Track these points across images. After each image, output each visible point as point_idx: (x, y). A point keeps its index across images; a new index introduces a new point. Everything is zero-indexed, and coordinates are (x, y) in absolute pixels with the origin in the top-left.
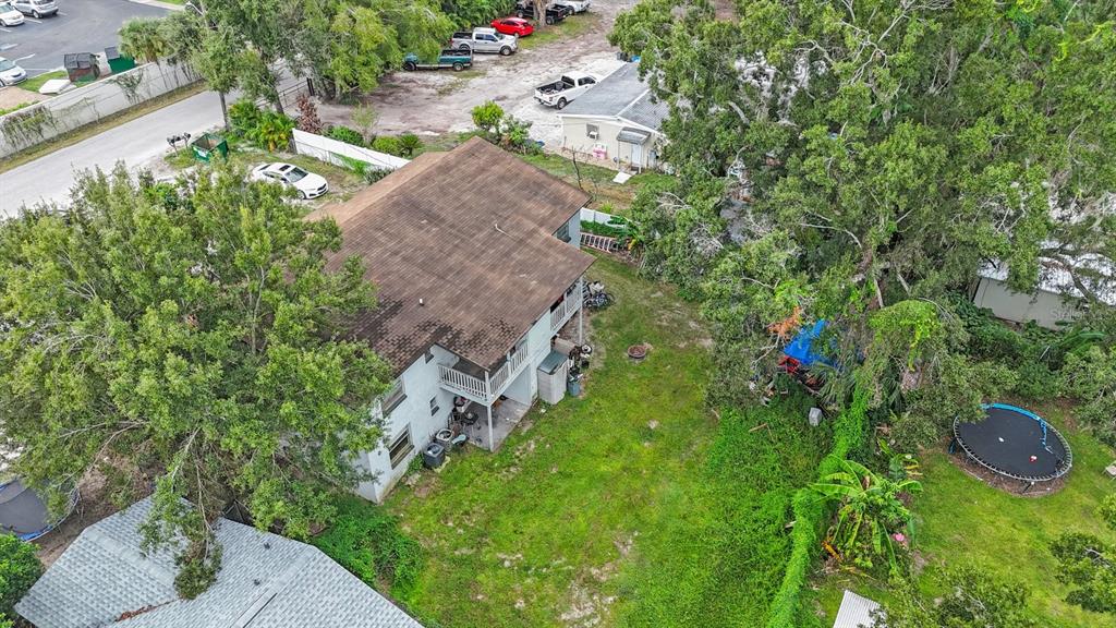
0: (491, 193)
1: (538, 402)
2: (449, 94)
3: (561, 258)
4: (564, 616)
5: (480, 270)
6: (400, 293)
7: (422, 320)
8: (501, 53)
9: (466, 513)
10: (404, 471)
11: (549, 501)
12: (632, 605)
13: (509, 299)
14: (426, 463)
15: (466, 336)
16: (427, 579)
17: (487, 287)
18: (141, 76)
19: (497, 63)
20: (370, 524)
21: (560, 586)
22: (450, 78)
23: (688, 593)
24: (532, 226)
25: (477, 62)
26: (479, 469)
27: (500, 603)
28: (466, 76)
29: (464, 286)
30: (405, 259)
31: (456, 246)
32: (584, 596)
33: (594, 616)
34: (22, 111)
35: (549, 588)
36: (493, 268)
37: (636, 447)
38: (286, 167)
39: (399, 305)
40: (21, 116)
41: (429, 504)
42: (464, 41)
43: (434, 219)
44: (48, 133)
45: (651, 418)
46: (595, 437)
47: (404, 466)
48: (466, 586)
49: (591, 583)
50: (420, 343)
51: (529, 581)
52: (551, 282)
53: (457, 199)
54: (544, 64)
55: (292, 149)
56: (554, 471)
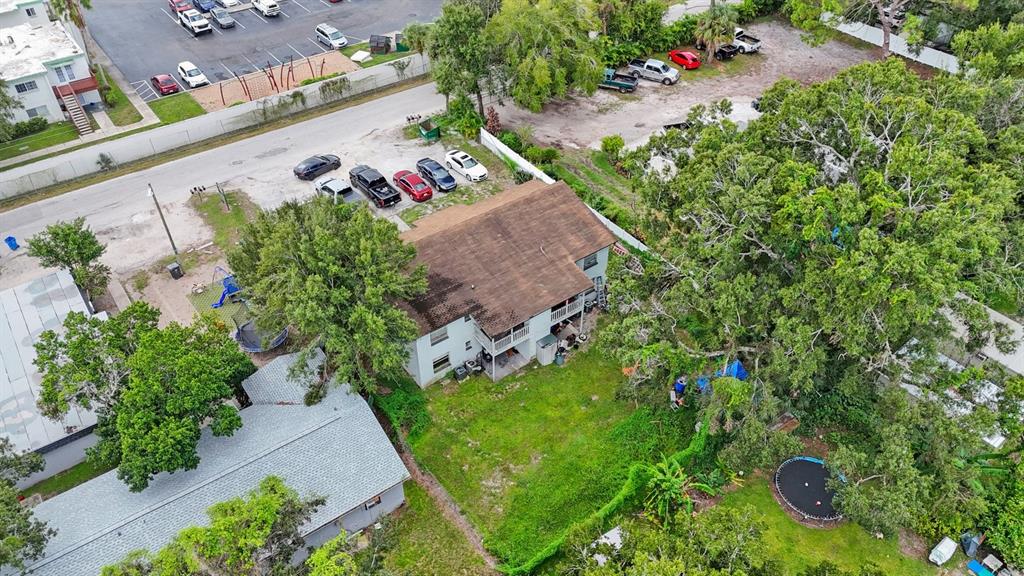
0: (550, 224)
1: (535, 361)
2: (605, 114)
3: (572, 279)
4: (484, 482)
5: (518, 275)
6: (464, 278)
7: (468, 298)
8: (663, 82)
9: (463, 411)
10: (443, 376)
11: (509, 420)
12: (522, 491)
13: (525, 298)
14: (454, 376)
15: (488, 314)
16: (428, 437)
17: (516, 287)
18: (409, 62)
19: (656, 91)
20: (412, 399)
21: (490, 466)
22: (613, 98)
23: (557, 497)
24: (566, 253)
25: (641, 87)
26: (482, 389)
27: (456, 463)
28: (626, 99)
29: (502, 283)
30: (477, 257)
31: (511, 256)
32: (499, 477)
33: (498, 488)
34: (334, 79)
35: (484, 466)
36: (525, 275)
37: (576, 408)
38: (466, 156)
39: (461, 285)
40: (332, 82)
41: (447, 399)
42: (638, 68)
43: (506, 234)
44: (346, 94)
45: (596, 393)
46: (556, 394)
47: (443, 373)
48: (444, 448)
49: (507, 470)
50: (461, 311)
51: (476, 458)
52: (556, 294)
53: (527, 224)
54: (691, 99)
55: (478, 140)
56: (522, 405)
